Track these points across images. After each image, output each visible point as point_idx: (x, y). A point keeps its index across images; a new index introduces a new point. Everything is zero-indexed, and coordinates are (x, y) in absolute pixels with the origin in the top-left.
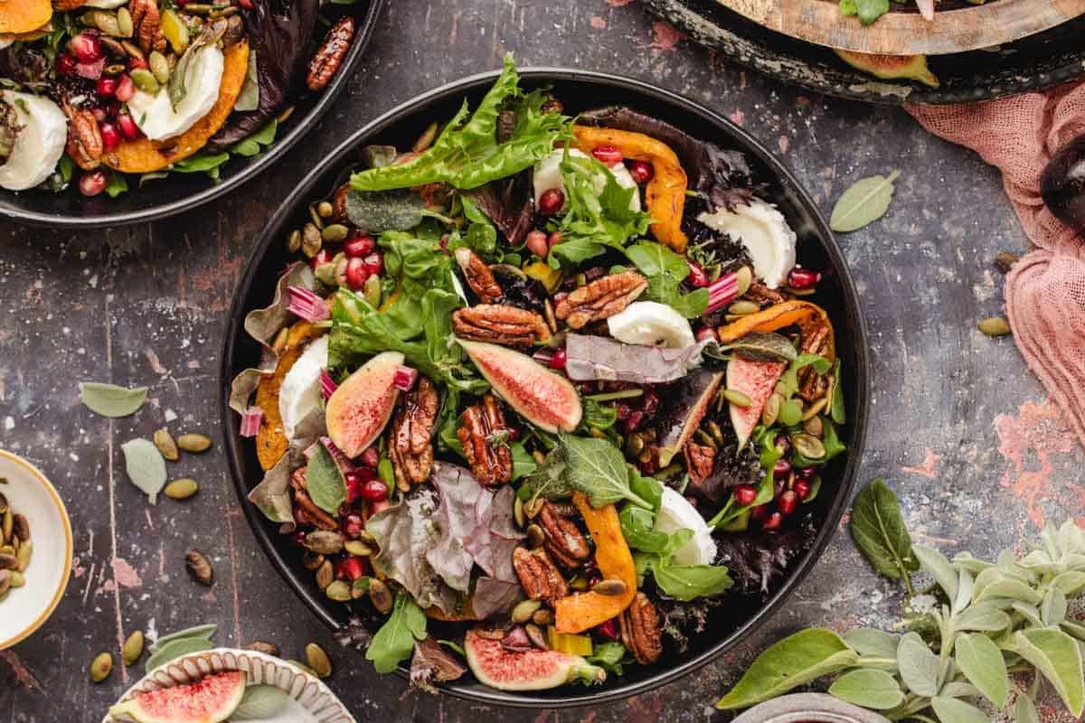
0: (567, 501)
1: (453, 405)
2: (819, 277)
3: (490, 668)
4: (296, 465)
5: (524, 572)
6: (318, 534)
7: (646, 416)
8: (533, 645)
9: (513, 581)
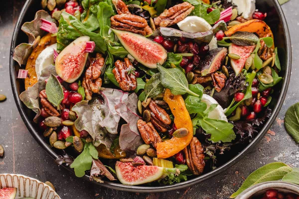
0: (161, 99)
1: (111, 61)
2: (266, 14)
3: (127, 176)
4: (42, 88)
5: (142, 129)
6: (50, 118)
7: (194, 66)
8: (148, 164)
9: (138, 134)
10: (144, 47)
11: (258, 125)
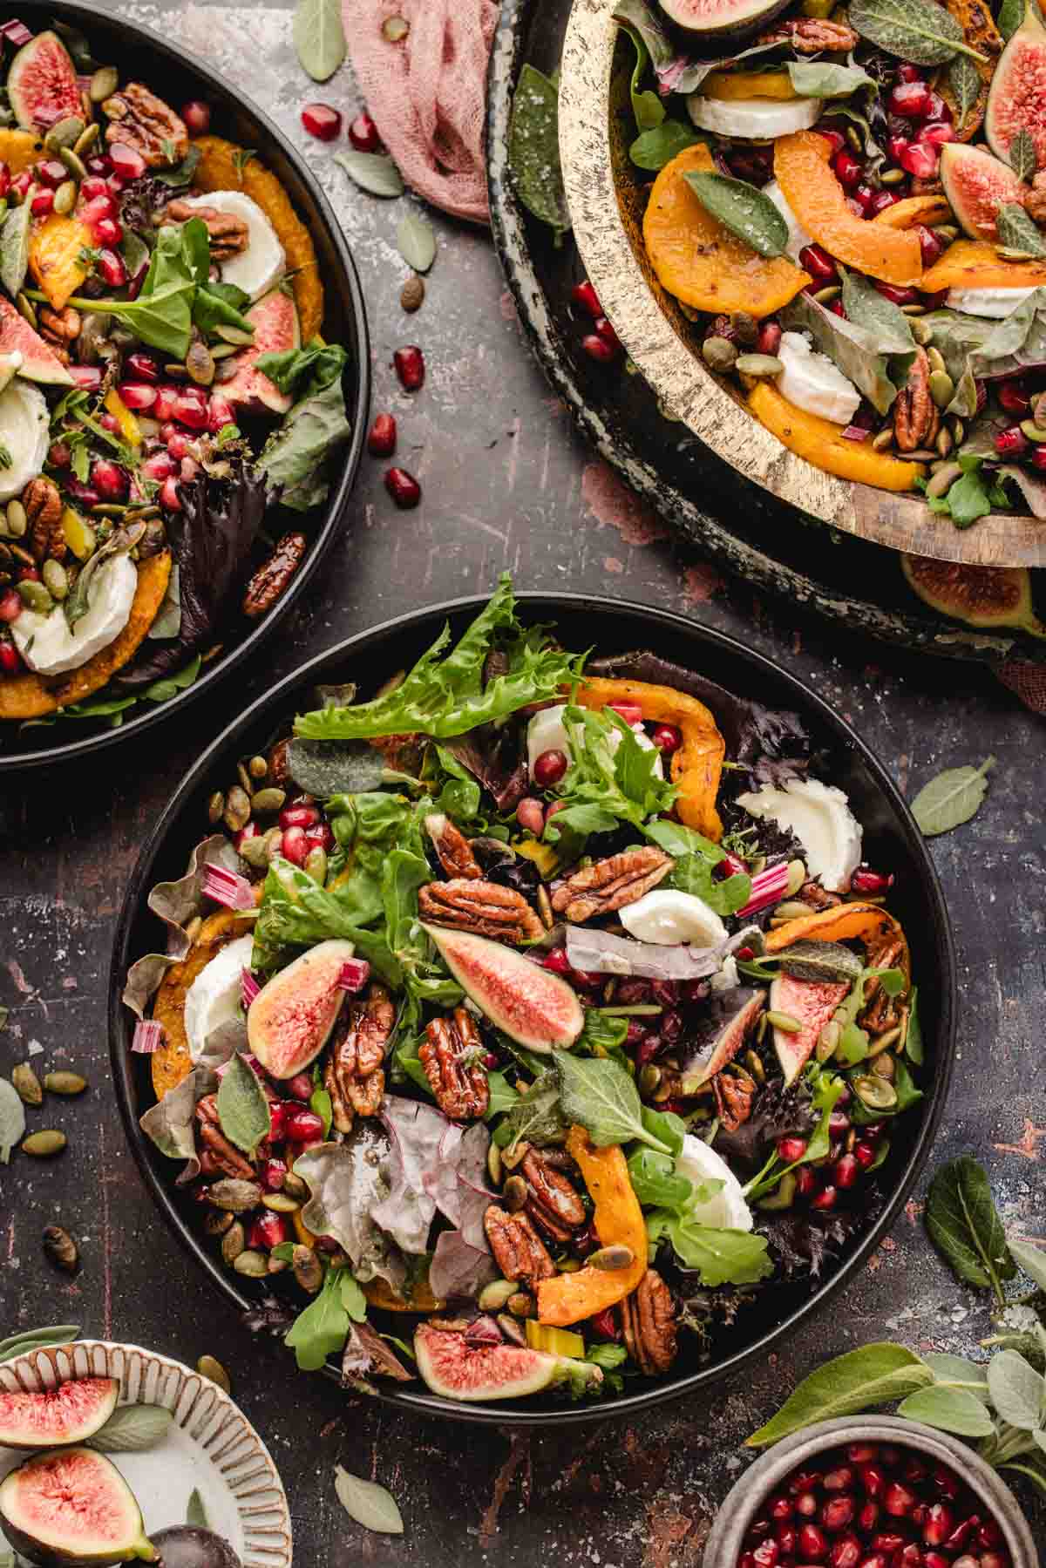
0: (557, 1146)
1: (414, 1017)
2: (891, 879)
3: (448, 1372)
4: (204, 1090)
5: (499, 1238)
6: (227, 1183)
7: (664, 1044)
8: (508, 1341)
9: (484, 1250)
10: (515, 989)
11: (841, 1239)
